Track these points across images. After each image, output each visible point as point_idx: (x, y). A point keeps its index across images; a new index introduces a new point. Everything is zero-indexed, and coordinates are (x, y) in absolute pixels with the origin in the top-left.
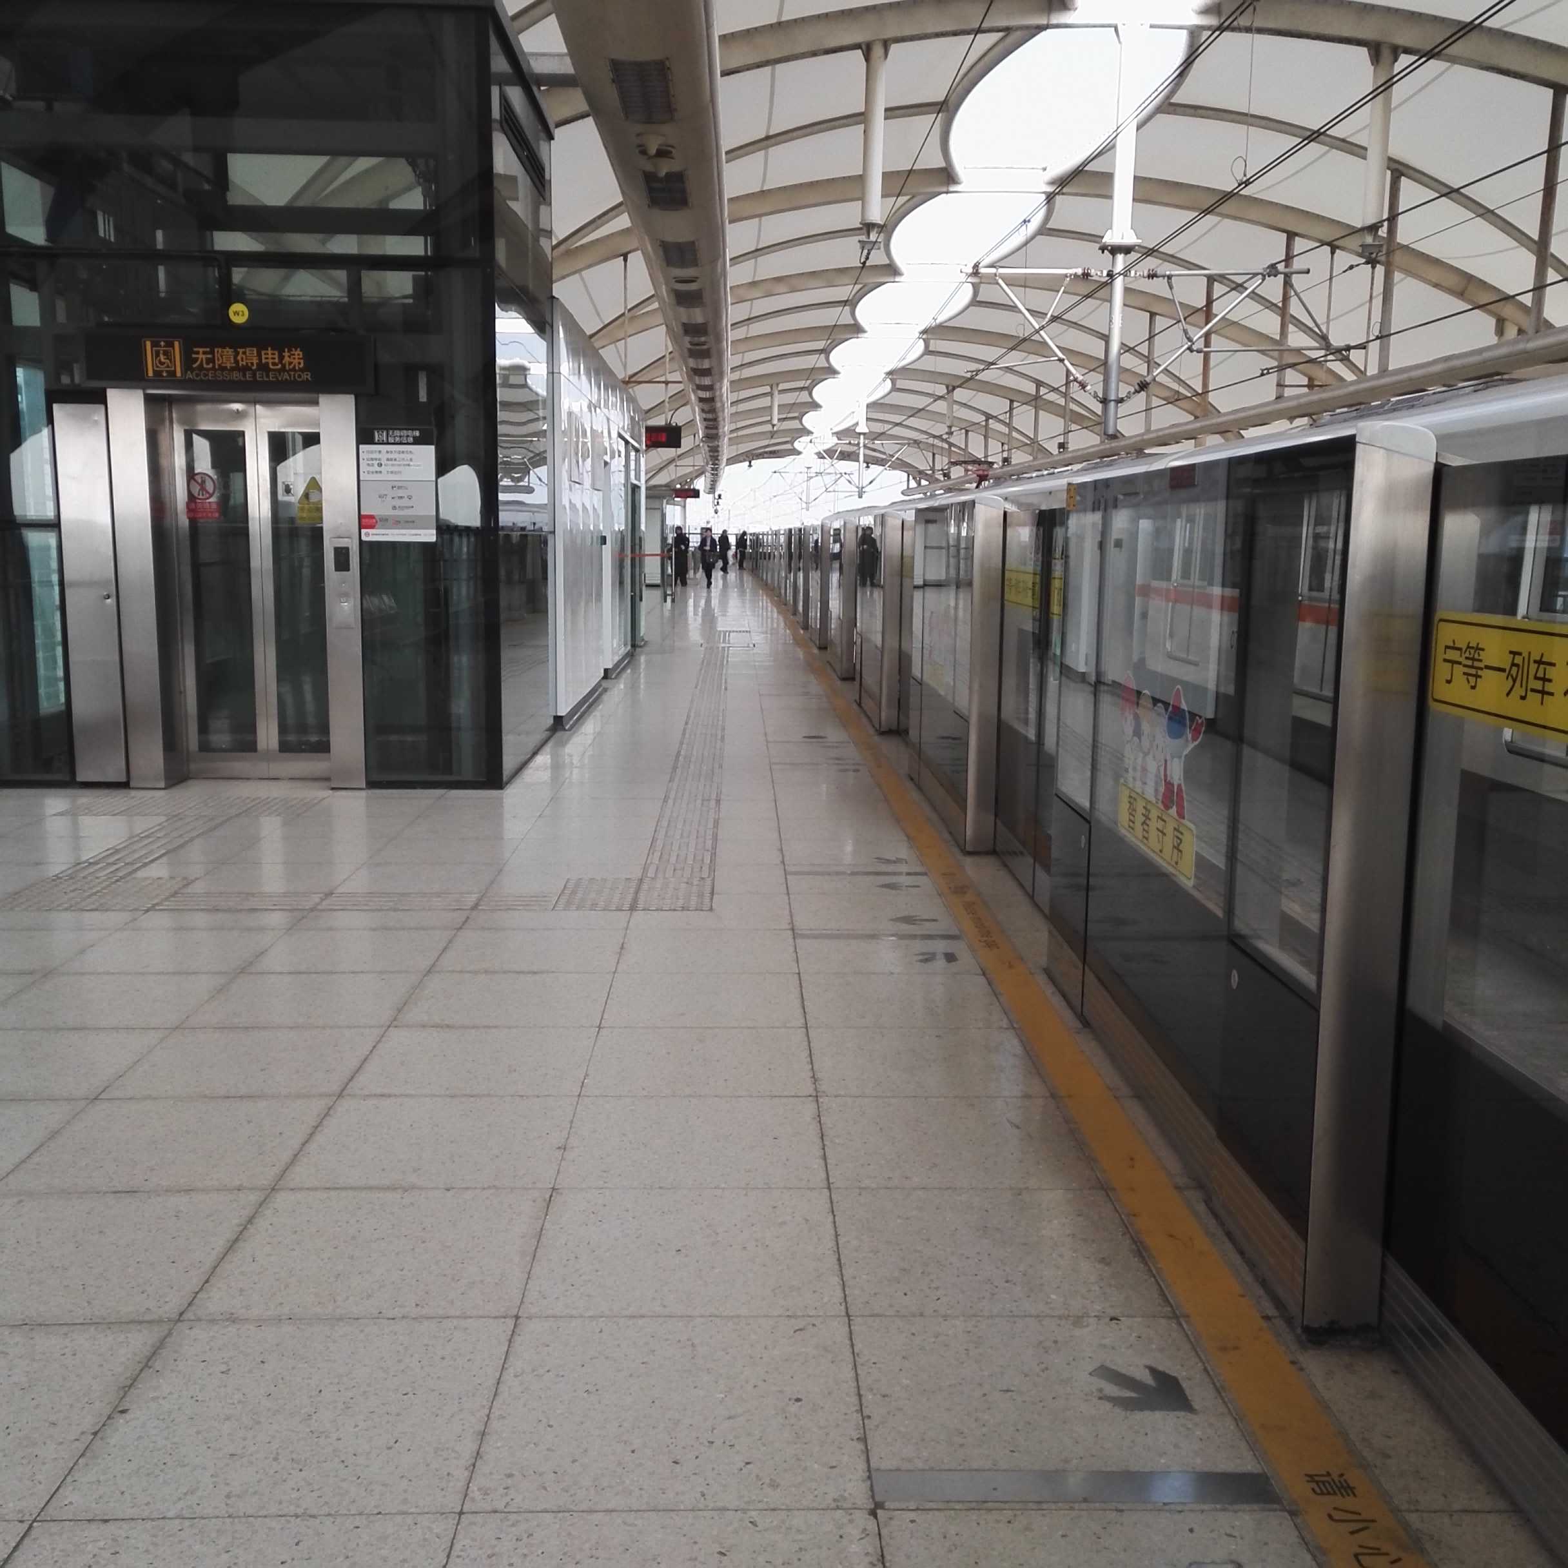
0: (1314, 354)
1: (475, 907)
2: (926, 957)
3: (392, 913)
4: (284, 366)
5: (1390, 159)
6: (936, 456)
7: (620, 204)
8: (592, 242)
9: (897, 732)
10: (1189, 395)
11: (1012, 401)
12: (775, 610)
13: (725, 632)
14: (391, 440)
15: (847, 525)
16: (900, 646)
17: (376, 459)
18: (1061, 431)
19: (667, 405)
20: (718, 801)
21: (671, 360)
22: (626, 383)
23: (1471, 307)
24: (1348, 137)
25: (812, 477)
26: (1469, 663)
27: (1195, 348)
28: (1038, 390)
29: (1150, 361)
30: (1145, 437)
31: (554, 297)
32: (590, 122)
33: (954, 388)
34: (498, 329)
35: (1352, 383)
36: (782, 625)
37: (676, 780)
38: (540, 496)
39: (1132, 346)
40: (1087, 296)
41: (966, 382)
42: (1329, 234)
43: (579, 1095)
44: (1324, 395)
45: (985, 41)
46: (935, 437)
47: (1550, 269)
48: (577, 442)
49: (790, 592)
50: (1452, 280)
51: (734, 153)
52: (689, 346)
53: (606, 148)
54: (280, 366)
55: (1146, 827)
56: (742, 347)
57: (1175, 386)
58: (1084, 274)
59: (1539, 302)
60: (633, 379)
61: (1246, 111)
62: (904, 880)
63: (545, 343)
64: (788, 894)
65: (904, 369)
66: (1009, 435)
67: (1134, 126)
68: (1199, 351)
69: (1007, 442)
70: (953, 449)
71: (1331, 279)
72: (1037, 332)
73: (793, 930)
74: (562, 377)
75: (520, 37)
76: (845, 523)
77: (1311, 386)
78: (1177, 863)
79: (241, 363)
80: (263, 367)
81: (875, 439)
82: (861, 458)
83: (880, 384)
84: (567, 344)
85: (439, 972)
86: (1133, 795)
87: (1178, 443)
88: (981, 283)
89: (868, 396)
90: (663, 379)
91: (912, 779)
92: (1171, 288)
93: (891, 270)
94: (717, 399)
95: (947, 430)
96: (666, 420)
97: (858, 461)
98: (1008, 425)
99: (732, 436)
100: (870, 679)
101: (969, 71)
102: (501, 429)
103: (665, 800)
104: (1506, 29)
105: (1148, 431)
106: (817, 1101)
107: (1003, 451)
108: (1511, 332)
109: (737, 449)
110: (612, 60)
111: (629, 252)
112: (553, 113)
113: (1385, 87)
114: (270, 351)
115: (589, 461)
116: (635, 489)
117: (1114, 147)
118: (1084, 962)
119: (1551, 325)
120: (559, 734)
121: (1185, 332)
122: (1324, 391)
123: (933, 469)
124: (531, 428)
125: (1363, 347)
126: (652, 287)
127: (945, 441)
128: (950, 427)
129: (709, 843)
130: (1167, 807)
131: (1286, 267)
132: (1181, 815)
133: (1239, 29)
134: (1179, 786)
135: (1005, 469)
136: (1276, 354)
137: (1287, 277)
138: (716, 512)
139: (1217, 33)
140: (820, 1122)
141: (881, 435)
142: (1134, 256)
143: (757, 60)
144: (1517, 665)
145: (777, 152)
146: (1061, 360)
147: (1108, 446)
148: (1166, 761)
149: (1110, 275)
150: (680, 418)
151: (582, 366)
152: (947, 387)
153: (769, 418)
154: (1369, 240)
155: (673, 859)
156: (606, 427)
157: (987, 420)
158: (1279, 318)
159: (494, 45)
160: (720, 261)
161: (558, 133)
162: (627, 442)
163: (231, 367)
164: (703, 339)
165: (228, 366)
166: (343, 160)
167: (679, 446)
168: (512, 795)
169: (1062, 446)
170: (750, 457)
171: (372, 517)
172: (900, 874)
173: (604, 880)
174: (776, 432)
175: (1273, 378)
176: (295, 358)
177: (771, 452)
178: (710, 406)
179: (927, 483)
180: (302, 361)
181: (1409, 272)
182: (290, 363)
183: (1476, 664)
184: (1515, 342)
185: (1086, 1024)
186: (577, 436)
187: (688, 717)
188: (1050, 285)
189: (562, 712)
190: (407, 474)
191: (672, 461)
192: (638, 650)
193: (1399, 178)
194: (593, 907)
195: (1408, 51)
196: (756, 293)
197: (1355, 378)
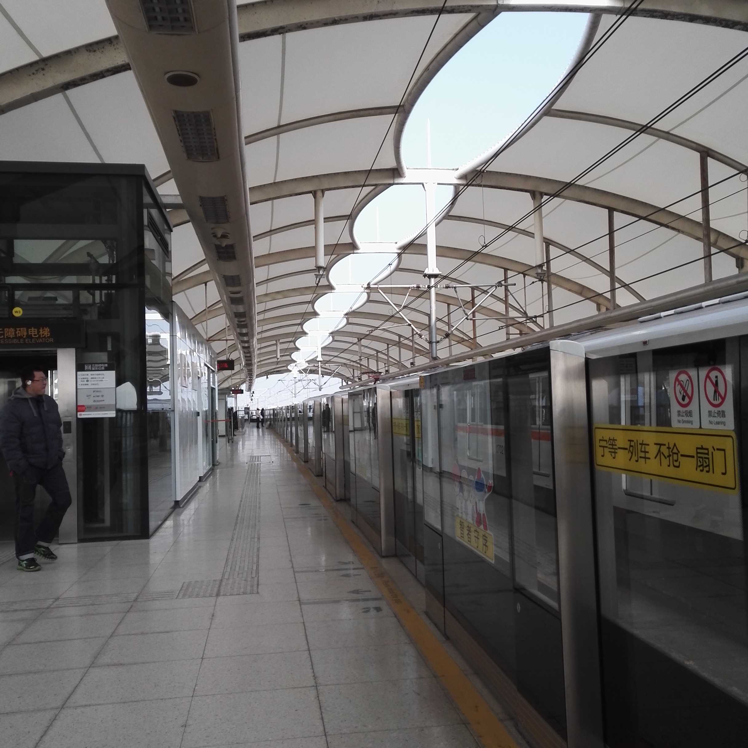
0: (520, 320)
1: (136, 600)
2: (366, 610)
3: (91, 606)
4: (40, 336)
5: (544, 238)
6: (355, 370)
7: (204, 260)
8: (190, 277)
9: (345, 500)
10: (467, 339)
11: (388, 345)
12: (282, 445)
13: (258, 457)
14: (93, 369)
15: (316, 402)
16: (344, 458)
17: (85, 378)
18: (411, 357)
19: (227, 350)
20: (259, 539)
21: (229, 330)
22: (208, 341)
23: (584, 299)
24: (526, 229)
25: (296, 382)
26: (611, 446)
27: (469, 318)
28: (399, 339)
29: (449, 324)
30: (450, 358)
31: (173, 301)
32: (190, 224)
33: (361, 339)
34: (146, 318)
35: (539, 332)
36: (286, 451)
37: (237, 529)
38: (166, 396)
39: (440, 318)
40: (418, 297)
41: (366, 336)
42: (522, 269)
43: (193, 696)
44: (528, 338)
45: (367, 190)
46: (354, 362)
47: (616, 283)
48: (185, 370)
49: (289, 435)
50: (576, 288)
51: (257, 237)
52: (237, 323)
53: (197, 234)
54: (37, 336)
55: (469, 536)
56: (261, 323)
57: (461, 336)
58: (417, 287)
59: (613, 296)
60: (211, 339)
61: (482, 218)
62: (352, 572)
63: (169, 324)
64: (296, 583)
65: (337, 331)
66: (388, 359)
67: (434, 224)
68: (471, 319)
69: (388, 363)
70: (362, 367)
71: (525, 287)
72: (398, 312)
73: (299, 600)
74: (177, 338)
75: (157, 188)
76: (314, 402)
77: (521, 334)
78: (485, 552)
79: (18, 335)
80: (29, 337)
81: (325, 364)
82: (320, 372)
83: (327, 338)
84: (179, 323)
85: (116, 636)
86: (462, 521)
87: (464, 360)
88: (371, 292)
89: (322, 344)
90: (225, 338)
91: (353, 522)
92: (456, 292)
93: (330, 287)
94: (251, 347)
95: (359, 358)
96: (227, 358)
97: (318, 374)
98: (387, 355)
99: (259, 364)
100: (330, 475)
101: (359, 203)
102: (148, 364)
103: (232, 540)
104: (586, 185)
105: (451, 355)
106: (317, 688)
107: (385, 367)
108: (603, 309)
109: (261, 371)
110: (200, 197)
111: (208, 282)
112: (172, 220)
113: (539, 208)
114: (33, 329)
115: (191, 378)
116: (213, 389)
117: (426, 233)
118: (444, 607)
119: (620, 306)
120: (177, 510)
121: (464, 311)
122: (527, 336)
123: (353, 376)
124: (162, 363)
125: (542, 316)
126: (219, 297)
127: (358, 363)
128: (360, 357)
129: (255, 559)
130: (478, 526)
131: (505, 283)
132: (485, 528)
133: (476, 185)
134: (484, 514)
135: (387, 375)
136: (504, 320)
137: (506, 287)
138: (252, 400)
139: (466, 187)
140: (319, 699)
141: (327, 362)
142: (438, 279)
143: (266, 198)
144: (632, 446)
145: (276, 237)
146: (410, 325)
147: (433, 363)
148: (476, 503)
149: (429, 287)
150: (234, 356)
151: (187, 334)
152: (358, 339)
153: (276, 355)
154: (539, 271)
155: (237, 569)
156: (198, 362)
157: (377, 353)
158: (504, 305)
159: (145, 191)
160: (251, 285)
161: (174, 229)
162: (208, 368)
163: (13, 337)
164: (244, 319)
165: (11, 336)
166: (71, 242)
167: (233, 369)
168: (155, 542)
169: (412, 364)
170: (267, 374)
171: (83, 406)
172: (350, 569)
173: (202, 582)
174: (279, 362)
175: (504, 330)
176: (46, 332)
177: (277, 371)
178: (248, 351)
179: (351, 383)
180: (49, 333)
181: (558, 285)
182: (43, 334)
183: (614, 447)
184: (605, 313)
185: (447, 638)
186: (185, 366)
187: (242, 498)
188: (403, 291)
189: (179, 498)
190: (102, 385)
191: (230, 377)
192: (216, 467)
193: (549, 246)
194: (197, 596)
195: (546, 194)
196: (268, 299)
197: (540, 330)
